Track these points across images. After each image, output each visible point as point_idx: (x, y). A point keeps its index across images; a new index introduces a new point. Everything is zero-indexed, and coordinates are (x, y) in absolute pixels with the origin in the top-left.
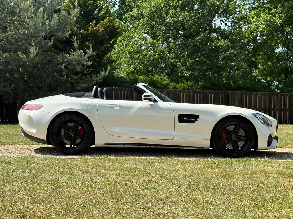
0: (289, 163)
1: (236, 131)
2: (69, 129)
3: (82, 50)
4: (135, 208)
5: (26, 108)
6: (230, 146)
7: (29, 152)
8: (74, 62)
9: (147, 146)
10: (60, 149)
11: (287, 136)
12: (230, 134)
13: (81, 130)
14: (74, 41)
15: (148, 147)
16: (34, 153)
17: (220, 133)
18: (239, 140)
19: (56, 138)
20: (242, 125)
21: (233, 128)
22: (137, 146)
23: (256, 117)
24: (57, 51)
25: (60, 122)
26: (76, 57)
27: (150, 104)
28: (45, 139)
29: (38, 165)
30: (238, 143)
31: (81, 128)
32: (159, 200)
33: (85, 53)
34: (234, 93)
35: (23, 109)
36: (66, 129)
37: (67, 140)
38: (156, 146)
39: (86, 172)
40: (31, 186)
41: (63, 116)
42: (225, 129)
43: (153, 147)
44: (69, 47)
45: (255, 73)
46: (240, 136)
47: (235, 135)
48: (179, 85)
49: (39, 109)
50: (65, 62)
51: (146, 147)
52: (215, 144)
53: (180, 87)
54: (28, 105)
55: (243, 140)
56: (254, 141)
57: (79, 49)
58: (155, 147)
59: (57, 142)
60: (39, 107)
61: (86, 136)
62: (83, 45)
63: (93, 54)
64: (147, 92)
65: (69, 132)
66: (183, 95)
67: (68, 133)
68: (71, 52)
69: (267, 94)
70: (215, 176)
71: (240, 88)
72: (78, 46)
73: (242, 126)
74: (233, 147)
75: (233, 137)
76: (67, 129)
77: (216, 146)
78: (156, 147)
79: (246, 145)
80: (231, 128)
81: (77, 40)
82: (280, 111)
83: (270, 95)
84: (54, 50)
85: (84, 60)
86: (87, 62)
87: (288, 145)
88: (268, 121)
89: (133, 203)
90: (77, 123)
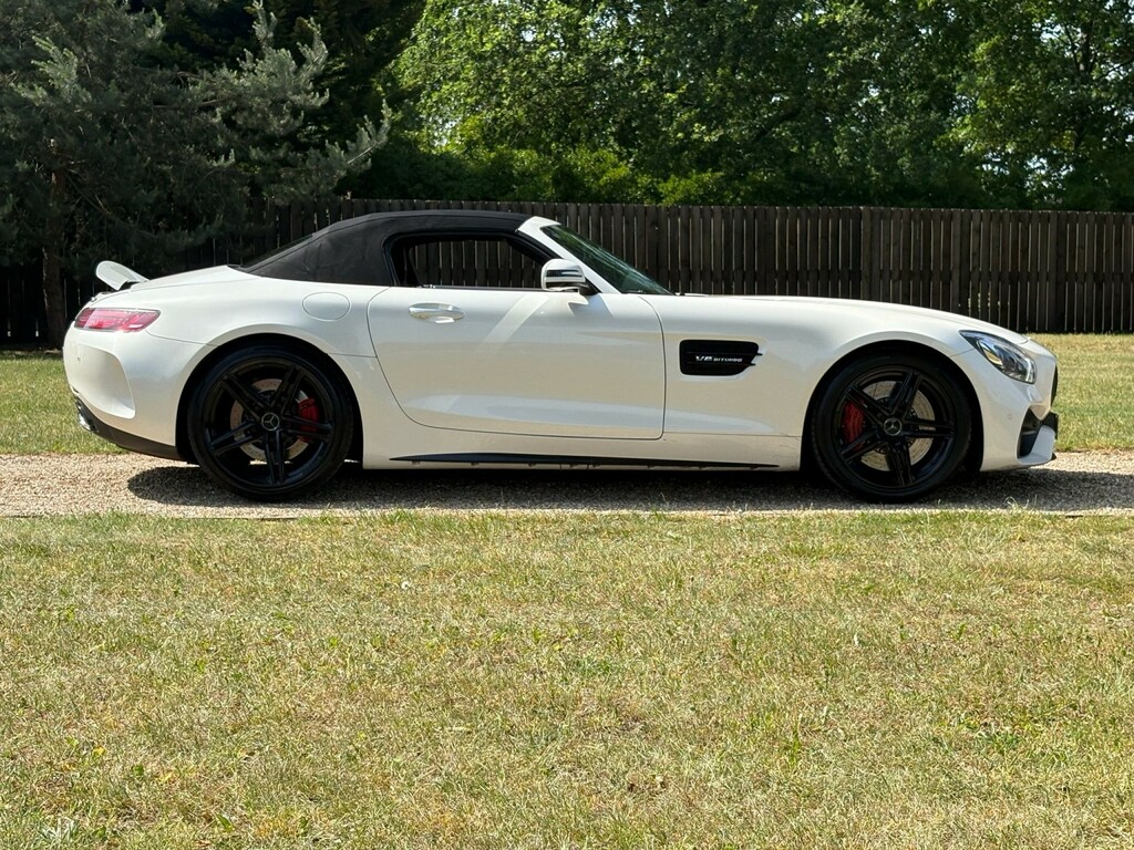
0: (1101, 527)
1: (899, 402)
2: (262, 403)
3: (287, 49)
4: (542, 763)
5: (92, 320)
6: (877, 461)
7: (108, 493)
8: (258, 100)
9: (560, 463)
10: (228, 480)
11: (1090, 397)
12: (879, 415)
13: (309, 406)
14: (256, 13)
15: (566, 467)
16: (131, 494)
17: (838, 409)
18: (910, 436)
19: (212, 441)
20: (922, 377)
21: (891, 389)
22: (525, 466)
23: (976, 347)
24: (191, 55)
25: (226, 377)
26: (263, 78)
27: (570, 304)
28: (172, 442)
29: (152, 557)
30: (908, 447)
31: (306, 398)
32: (628, 720)
33: (300, 60)
34: (882, 216)
35: (80, 325)
36: (249, 406)
37: (257, 445)
38: (594, 464)
39: (342, 590)
40: (143, 665)
41: (235, 354)
42: (858, 395)
43: (584, 467)
44: (237, 39)
45: (962, 128)
46: (916, 419)
47: (898, 415)
48: (669, 185)
49: (142, 328)
50: (224, 102)
51: (557, 467)
52: (820, 452)
53: (672, 192)
54: (101, 309)
55: (926, 437)
56: (969, 438)
57: (277, 47)
58: (591, 467)
59: (217, 453)
60: (143, 320)
61: (326, 432)
62: (293, 31)
63: (331, 63)
64: (558, 257)
65: (261, 416)
66: (686, 228)
67: (258, 418)
68: (245, 60)
69: (1006, 217)
70: (827, 599)
71: (902, 193)
72: (271, 35)
73: (924, 381)
74: (890, 461)
75: (889, 424)
76: (255, 403)
77: (824, 460)
78: (598, 467)
79: (937, 455)
80: (880, 390)
81: (268, 12)
82: (1057, 284)
83: (1019, 220)
84: (179, 51)
85: (297, 91)
86: (309, 97)
87: (1092, 435)
88: (1019, 357)
89: (532, 739)
90: (292, 380)
